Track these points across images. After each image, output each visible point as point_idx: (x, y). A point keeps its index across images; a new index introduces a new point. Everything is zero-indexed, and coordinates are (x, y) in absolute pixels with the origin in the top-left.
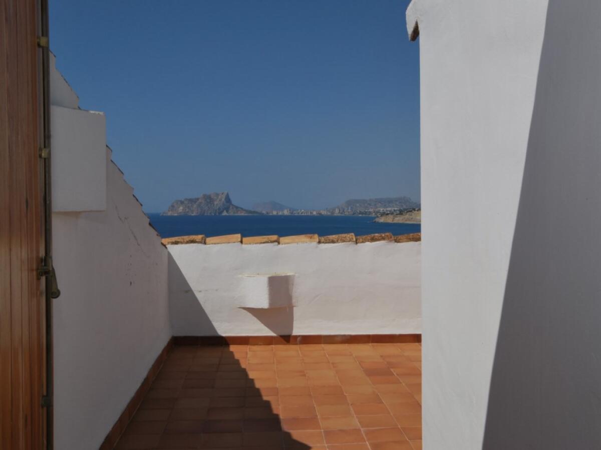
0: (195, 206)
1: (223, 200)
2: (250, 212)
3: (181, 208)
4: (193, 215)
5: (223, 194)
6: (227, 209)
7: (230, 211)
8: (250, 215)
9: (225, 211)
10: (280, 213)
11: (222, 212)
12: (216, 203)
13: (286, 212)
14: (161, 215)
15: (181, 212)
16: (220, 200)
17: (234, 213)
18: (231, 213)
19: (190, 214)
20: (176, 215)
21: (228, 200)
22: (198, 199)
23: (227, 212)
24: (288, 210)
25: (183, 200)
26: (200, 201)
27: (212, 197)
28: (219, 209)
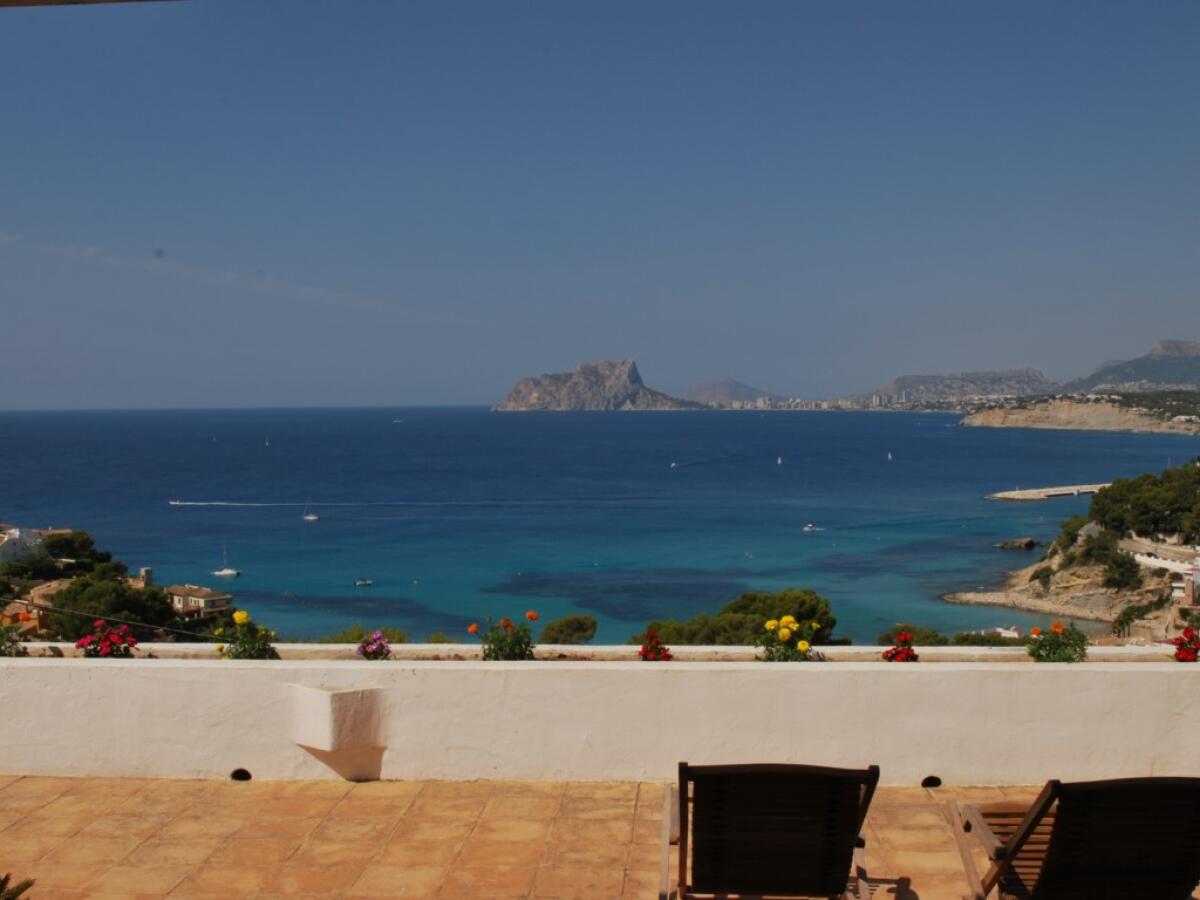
0: (564, 391)
1: (625, 377)
2: (683, 403)
3: (535, 395)
4: (559, 409)
5: (623, 364)
6: (633, 398)
7: (637, 403)
8: (683, 409)
9: (628, 401)
10: (749, 407)
11: (623, 402)
12: (608, 384)
13: (761, 404)
14: (493, 409)
15: (533, 405)
16: (618, 378)
17: (648, 405)
18: (642, 406)
19: (554, 407)
20: (524, 409)
21: (635, 377)
22: (570, 376)
23: (633, 402)
24: (767, 398)
25: (539, 377)
26: (575, 379)
27: (601, 372)
28: (616, 397)
